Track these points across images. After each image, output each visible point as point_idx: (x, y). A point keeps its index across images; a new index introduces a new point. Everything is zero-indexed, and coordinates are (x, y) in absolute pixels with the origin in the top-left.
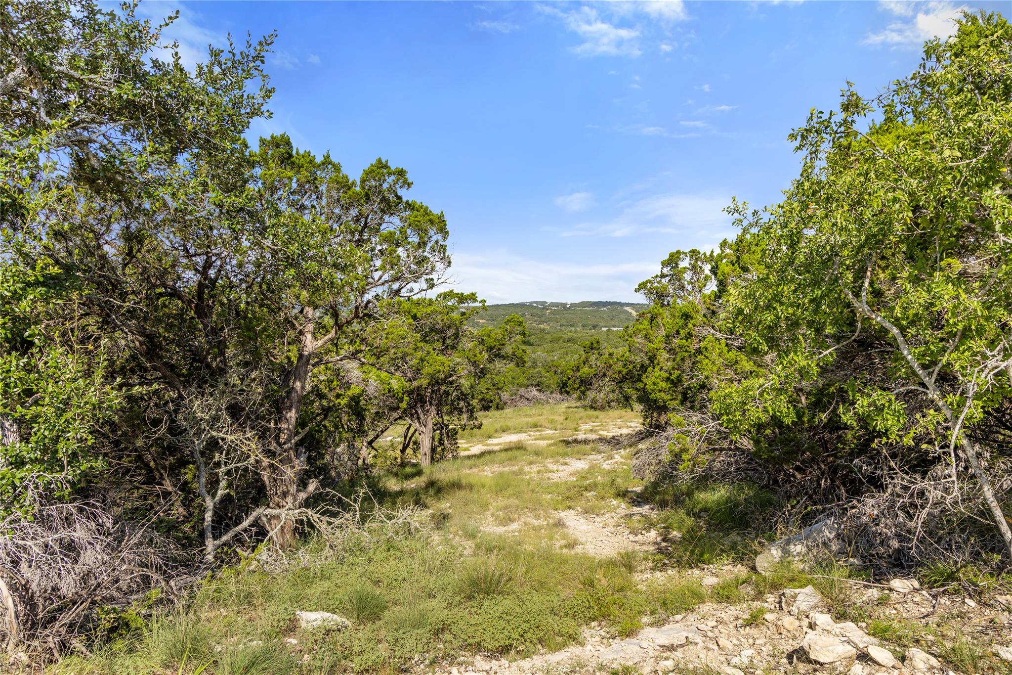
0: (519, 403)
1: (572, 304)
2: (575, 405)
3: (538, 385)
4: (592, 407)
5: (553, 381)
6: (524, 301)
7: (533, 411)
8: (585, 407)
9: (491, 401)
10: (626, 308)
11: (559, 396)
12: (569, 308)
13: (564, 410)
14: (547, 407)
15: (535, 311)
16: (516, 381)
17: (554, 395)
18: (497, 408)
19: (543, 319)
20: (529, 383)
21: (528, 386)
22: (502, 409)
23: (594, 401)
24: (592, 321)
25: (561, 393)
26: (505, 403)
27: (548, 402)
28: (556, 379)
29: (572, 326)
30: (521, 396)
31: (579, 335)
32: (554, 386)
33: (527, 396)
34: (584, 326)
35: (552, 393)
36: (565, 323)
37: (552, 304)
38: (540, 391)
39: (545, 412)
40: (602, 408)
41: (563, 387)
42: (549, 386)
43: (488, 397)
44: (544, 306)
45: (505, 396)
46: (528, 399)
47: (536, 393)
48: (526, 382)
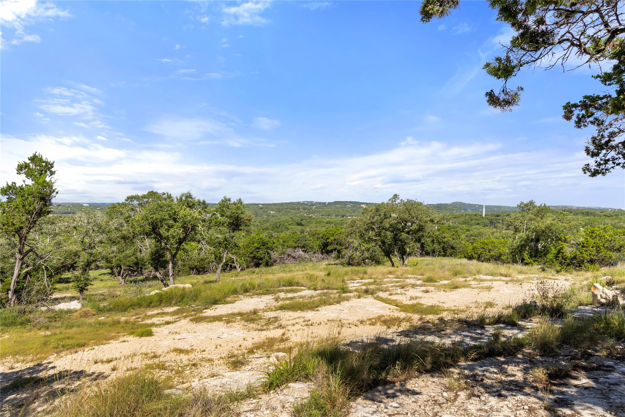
0: (286, 261)
1: (329, 203)
2: (334, 263)
3: (303, 247)
4: (349, 264)
5: (316, 244)
6: (300, 201)
7: (297, 268)
8: (342, 264)
9: (261, 259)
10: (362, 206)
11: (320, 255)
12: (327, 205)
13: (325, 266)
14: (311, 264)
15: (306, 206)
16: (286, 244)
17: (316, 255)
18: (267, 265)
19: (311, 211)
20: (296, 245)
21: (295, 248)
22: (272, 265)
23: (351, 258)
24: (342, 212)
25: (322, 253)
26: (275, 261)
27: (311, 260)
28: (318, 242)
29: (329, 215)
30: (289, 255)
31: (334, 220)
32: (316, 248)
33: (293, 255)
34: (336, 216)
35: (315, 253)
36: (324, 214)
37: (317, 203)
38: (305, 251)
39: (307, 268)
40: (359, 264)
41: (324, 249)
42: (312, 248)
43: (258, 255)
44: (312, 204)
45: (275, 255)
46: (294, 258)
47: (301, 253)
48: (294, 244)
